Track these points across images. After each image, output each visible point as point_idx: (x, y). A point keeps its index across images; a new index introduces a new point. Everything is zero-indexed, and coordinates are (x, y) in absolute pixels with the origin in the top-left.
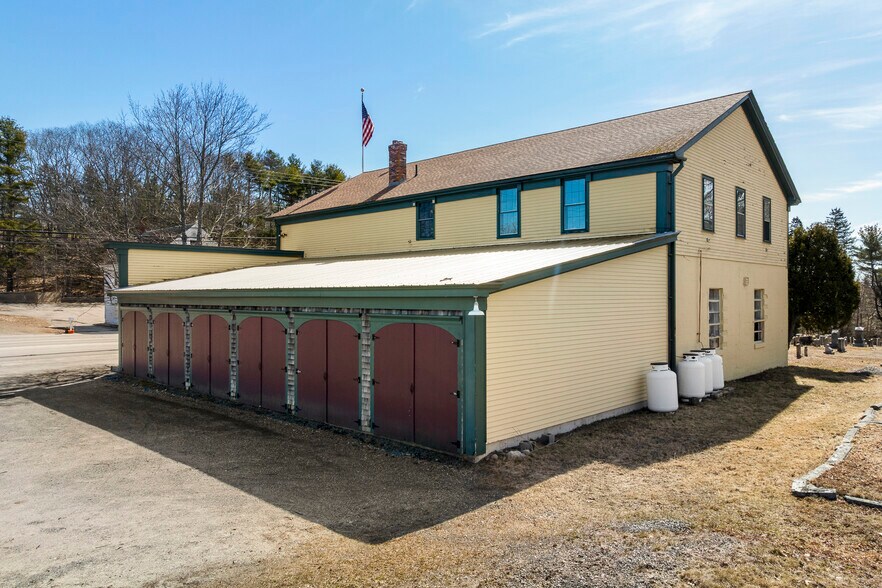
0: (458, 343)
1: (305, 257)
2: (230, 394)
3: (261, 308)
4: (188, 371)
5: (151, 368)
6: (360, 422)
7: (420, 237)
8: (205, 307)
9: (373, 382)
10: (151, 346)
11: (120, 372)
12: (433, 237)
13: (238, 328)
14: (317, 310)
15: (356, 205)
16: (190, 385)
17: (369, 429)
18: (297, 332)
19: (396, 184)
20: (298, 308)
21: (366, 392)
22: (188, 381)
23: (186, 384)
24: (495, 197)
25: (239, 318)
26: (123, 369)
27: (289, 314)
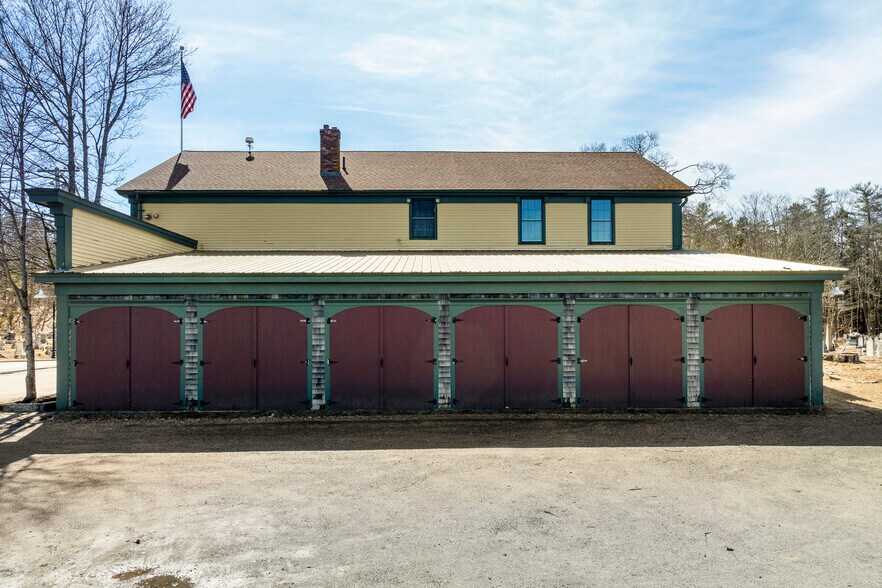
0: (805, 318)
1: (199, 248)
2: (435, 402)
3: (507, 295)
4: (319, 384)
5: (192, 391)
6: (684, 400)
7: (413, 237)
8: (369, 296)
9: (703, 360)
10: (192, 357)
11: (67, 409)
12: (434, 236)
13: (455, 321)
14: (616, 295)
15: (318, 192)
16: (324, 402)
17: (697, 404)
18: (579, 320)
19: (332, 174)
20: (581, 294)
21: (693, 370)
22: (319, 397)
23: (314, 402)
24: (516, 205)
25: (457, 309)
26: (75, 403)
27: (565, 301)
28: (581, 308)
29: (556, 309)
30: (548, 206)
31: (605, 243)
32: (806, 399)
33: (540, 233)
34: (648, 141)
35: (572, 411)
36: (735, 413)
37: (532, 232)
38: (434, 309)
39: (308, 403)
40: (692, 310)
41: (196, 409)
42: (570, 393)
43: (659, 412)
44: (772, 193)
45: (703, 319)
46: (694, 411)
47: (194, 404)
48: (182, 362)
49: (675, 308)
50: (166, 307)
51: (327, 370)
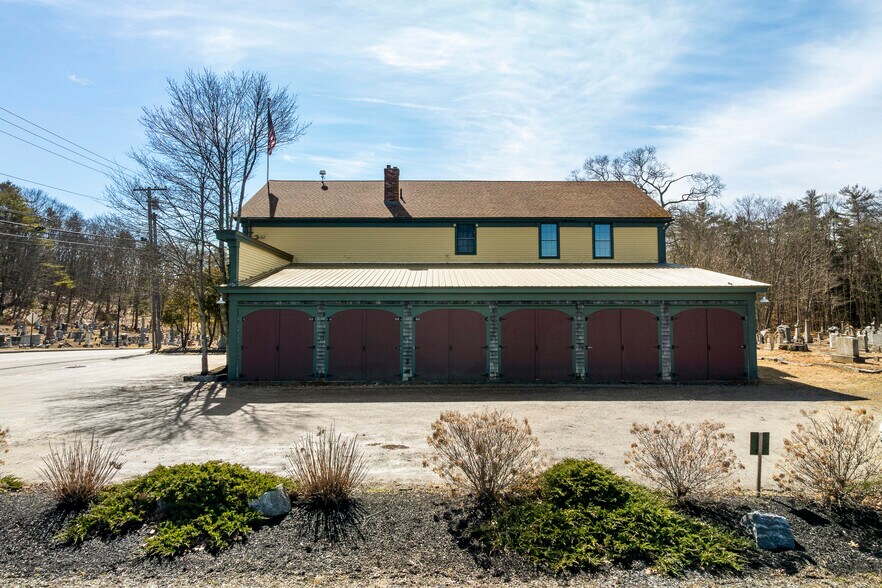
0: (743, 318)
1: (294, 262)
2: (487, 375)
3: (537, 302)
4: (407, 363)
5: (321, 367)
6: (660, 375)
7: (458, 252)
8: (442, 302)
9: (673, 347)
10: (322, 344)
11: (235, 379)
12: (474, 253)
13: (501, 319)
14: (611, 302)
15: (386, 219)
16: (411, 375)
17: (670, 378)
18: (586, 319)
19: (394, 203)
20: (588, 302)
21: (666, 354)
22: (408, 372)
23: (405, 375)
24: (537, 229)
25: (502, 311)
26: (241, 376)
27: (576, 306)
28: (588, 311)
29: (571, 311)
30: (561, 229)
31: (606, 258)
32: (745, 374)
33: (555, 250)
34: (646, 154)
35: (583, 382)
36: (696, 384)
37: (549, 249)
38: (487, 311)
39: (400, 376)
40: (665, 312)
41: (324, 380)
42: (581, 370)
43: (643, 383)
44: (763, 197)
45: (672, 319)
46: (667, 383)
47: (322, 376)
48: (314, 347)
49: (653, 311)
50: (303, 309)
51: (413, 354)
